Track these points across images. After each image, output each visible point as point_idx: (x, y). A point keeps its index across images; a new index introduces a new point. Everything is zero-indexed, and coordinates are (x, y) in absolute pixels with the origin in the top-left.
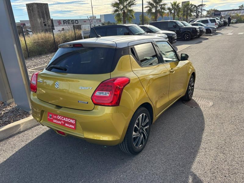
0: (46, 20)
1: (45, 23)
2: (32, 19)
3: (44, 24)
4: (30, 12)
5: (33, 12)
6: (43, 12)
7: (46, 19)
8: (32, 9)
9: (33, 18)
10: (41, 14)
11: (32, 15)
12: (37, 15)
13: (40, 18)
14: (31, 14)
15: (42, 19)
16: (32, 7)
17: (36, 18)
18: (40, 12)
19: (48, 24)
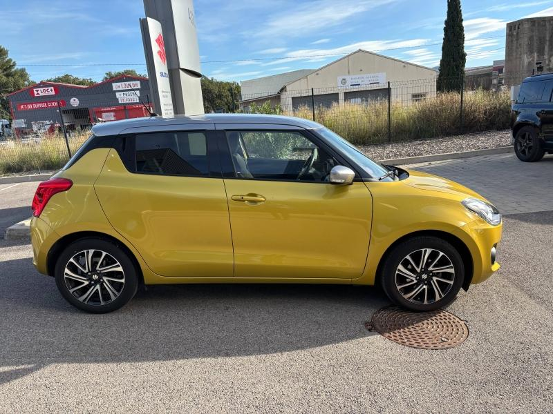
0: (546, 57)
1: (540, 63)
2: (512, 55)
3: (539, 66)
4: (512, 41)
5: (517, 40)
6: (544, 38)
7: (546, 53)
8: (518, 34)
9: (514, 54)
10: (535, 44)
11: (514, 48)
12: (525, 48)
13: (531, 52)
14: (512, 46)
15: (536, 55)
16: (519, 28)
17: (521, 55)
18: (535, 38)
19: (549, 65)
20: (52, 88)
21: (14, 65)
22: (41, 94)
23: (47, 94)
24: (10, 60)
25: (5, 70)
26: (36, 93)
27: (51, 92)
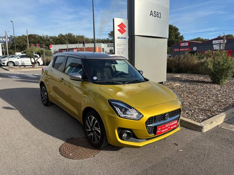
20: (188, 43)
21: (180, 34)
22: (183, 45)
23: (185, 45)
24: (179, 32)
25: (176, 36)
26: (181, 45)
27: (187, 44)
